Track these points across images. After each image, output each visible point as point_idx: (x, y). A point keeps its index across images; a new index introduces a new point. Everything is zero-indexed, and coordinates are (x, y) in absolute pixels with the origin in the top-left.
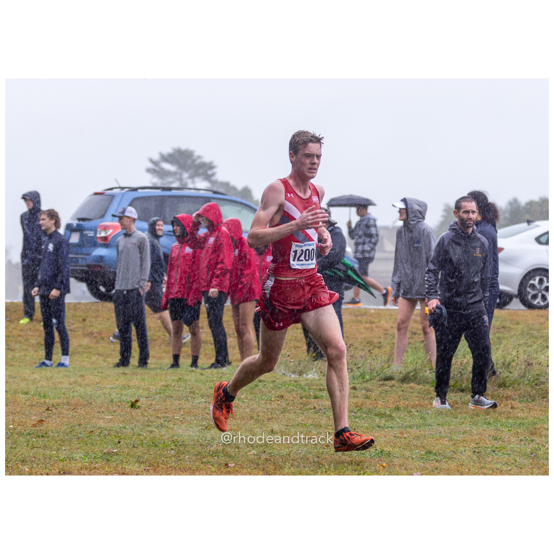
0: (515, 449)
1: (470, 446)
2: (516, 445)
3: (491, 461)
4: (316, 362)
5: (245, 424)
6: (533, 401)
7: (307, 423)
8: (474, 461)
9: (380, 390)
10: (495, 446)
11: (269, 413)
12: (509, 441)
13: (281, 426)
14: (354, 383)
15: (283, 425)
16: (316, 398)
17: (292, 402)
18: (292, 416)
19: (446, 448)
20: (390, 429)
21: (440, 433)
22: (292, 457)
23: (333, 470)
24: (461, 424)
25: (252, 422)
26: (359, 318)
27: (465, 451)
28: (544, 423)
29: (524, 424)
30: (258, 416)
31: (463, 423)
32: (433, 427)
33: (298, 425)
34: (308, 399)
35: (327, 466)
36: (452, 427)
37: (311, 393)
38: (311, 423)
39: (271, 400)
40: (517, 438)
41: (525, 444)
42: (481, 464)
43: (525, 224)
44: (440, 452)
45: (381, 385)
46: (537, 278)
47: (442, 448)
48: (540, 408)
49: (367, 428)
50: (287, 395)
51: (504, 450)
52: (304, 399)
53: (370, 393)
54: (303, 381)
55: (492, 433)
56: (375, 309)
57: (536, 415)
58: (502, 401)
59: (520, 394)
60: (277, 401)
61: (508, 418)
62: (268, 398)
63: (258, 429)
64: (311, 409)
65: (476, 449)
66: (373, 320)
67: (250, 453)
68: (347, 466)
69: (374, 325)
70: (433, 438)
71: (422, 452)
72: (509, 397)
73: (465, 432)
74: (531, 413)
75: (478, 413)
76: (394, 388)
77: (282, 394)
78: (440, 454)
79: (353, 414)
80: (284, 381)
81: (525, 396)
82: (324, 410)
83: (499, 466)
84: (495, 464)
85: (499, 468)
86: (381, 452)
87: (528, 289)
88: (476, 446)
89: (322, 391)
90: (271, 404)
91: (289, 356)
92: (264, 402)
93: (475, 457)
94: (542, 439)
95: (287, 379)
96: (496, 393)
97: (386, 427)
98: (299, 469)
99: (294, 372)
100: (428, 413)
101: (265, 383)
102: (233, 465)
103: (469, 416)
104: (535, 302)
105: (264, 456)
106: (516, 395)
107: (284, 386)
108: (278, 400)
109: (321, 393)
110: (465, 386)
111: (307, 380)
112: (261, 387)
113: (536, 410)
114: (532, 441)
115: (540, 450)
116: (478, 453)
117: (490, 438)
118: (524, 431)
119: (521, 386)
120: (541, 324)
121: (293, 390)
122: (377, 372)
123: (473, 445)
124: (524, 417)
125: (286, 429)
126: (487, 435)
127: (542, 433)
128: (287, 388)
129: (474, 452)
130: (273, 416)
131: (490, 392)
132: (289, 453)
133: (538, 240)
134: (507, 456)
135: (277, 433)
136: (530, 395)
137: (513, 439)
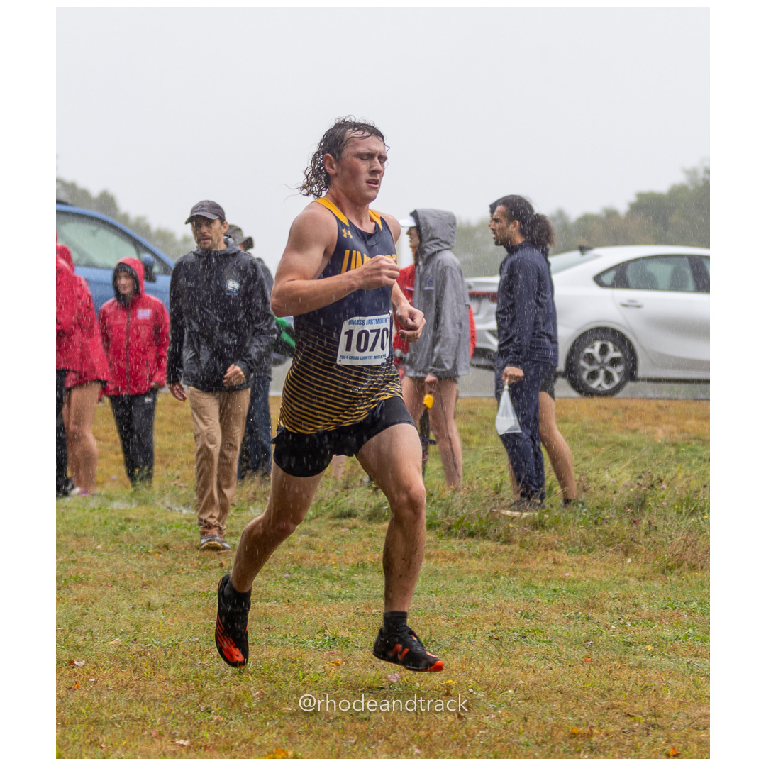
0: (560, 633)
1: (484, 629)
2: (560, 626)
3: (519, 654)
5: (104, 592)
6: (589, 551)
8: (491, 653)
9: (333, 533)
10: (526, 628)
11: (144, 575)
12: (549, 619)
13: (164, 597)
15: (167, 594)
17: (184, 556)
18: (183, 580)
19: (444, 633)
20: (349, 600)
21: (433, 608)
22: (182, 649)
23: (251, 671)
24: (469, 592)
25: (114, 589)
27: (475, 636)
28: (608, 588)
30: (125, 579)
31: (472, 589)
32: (422, 596)
33: (193, 594)
36: (454, 597)
39: (147, 552)
40: (563, 615)
41: (576, 625)
42: (503, 659)
43: (576, 255)
44: (433, 639)
45: (335, 526)
46: (598, 345)
47: (436, 631)
48: (602, 564)
49: (309, 599)
50: (174, 543)
51: (541, 635)
53: (316, 539)
55: (521, 606)
57: (595, 576)
58: (538, 552)
59: (569, 539)
60: (157, 555)
61: (548, 580)
62: (142, 550)
63: (124, 602)
64: (216, 567)
65: (494, 633)
67: (111, 643)
68: (276, 664)
70: (422, 614)
72: (549, 544)
73: (475, 605)
74: (587, 573)
75: (497, 572)
76: (356, 531)
77: (166, 542)
78: (433, 641)
79: (287, 575)
80: (170, 520)
81: (574, 544)
83: (532, 662)
84: (525, 658)
85: (533, 665)
86: (334, 639)
87: (583, 363)
88: (494, 628)
89: (234, 536)
90: (147, 559)
91: (179, 477)
92: (135, 556)
93: (492, 648)
94: (605, 616)
95: (174, 516)
96: (527, 538)
97: (342, 596)
98: (193, 670)
99: (185, 505)
101: (137, 524)
102: (82, 663)
103: (483, 578)
104: (594, 385)
105: (135, 648)
106: (561, 542)
107: (170, 529)
108: (160, 553)
110: (476, 527)
112: (130, 530)
113: (596, 567)
114: (588, 619)
115: (601, 635)
116: (497, 639)
117: (518, 615)
118: (575, 602)
119: (570, 526)
120: (605, 421)
122: (327, 505)
123: (489, 626)
124: (575, 578)
125: (172, 602)
126: (513, 610)
127: (605, 605)
128: (175, 531)
129: (491, 638)
130: (151, 579)
131: (517, 538)
132: (177, 642)
133: (598, 279)
134: (545, 644)
135: (157, 609)
136: (584, 542)
137: (556, 617)
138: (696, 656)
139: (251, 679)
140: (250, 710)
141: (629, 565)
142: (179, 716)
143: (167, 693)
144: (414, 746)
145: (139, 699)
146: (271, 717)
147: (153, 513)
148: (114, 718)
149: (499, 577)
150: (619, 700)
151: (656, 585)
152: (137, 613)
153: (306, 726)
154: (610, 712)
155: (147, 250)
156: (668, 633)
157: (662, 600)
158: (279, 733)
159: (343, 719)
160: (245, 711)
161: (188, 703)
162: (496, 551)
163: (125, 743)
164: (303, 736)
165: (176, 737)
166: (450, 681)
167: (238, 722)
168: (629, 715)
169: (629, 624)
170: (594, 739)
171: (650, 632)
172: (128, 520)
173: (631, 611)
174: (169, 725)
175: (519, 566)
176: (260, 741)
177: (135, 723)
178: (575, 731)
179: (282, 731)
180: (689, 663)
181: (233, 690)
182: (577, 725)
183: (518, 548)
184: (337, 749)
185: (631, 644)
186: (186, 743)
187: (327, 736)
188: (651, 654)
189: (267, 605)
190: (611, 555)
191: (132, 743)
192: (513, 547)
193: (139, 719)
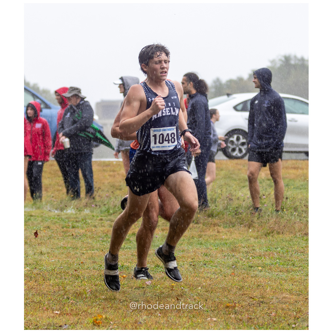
0: (221, 262)
1: (188, 261)
2: (221, 259)
3: (203, 272)
4: (73, 202)
6: (233, 226)
7: (67, 246)
8: (191, 271)
10: (206, 260)
11: (39, 240)
12: (216, 257)
14: (101, 216)
15: (49, 248)
16: (73, 227)
17: (56, 231)
18: (56, 241)
20: (129, 249)
22: (56, 272)
23: (86, 280)
24: (181, 245)
26: (105, 168)
27: (184, 264)
28: (242, 242)
29: (226, 244)
30: (31, 241)
33: (61, 248)
34: (68, 229)
35: (82, 278)
37: (70, 224)
38: (70, 246)
40: (222, 254)
41: (228, 259)
42: (196, 274)
43: (225, 97)
46: (235, 136)
48: (239, 232)
50: (52, 226)
51: (213, 263)
52: (65, 229)
54: (64, 215)
55: (204, 251)
56: (117, 162)
57: (236, 237)
58: (211, 227)
59: (224, 221)
60: (44, 231)
61: (215, 239)
63: (31, 252)
64: (70, 236)
65: (192, 263)
66: (115, 169)
69: (116, 173)
71: (152, 266)
72: (216, 224)
73: (183, 251)
74: (232, 236)
75: (193, 236)
77: (49, 225)
79: (101, 239)
80: (50, 215)
81: (227, 223)
82: (80, 237)
83: (209, 275)
84: (206, 273)
86: (122, 266)
87: (229, 145)
88: (192, 261)
91: (53, 197)
93: (191, 269)
94: (240, 255)
95: (52, 214)
96: (206, 222)
97: (125, 248)
98: (61, 281)
99: (56, 209)
100: (157, 237)
101: (35, 218)
104: (234, 154)
105: (35, 271)
106: (221, 223)
107: (50, 219)
108: (46, 230)
109: (77, 224)
111: (67, 214)
112: (33, 220)
113: (236, 234)
114: (233, 256)
115: (239, 263)
116: (193, 265)
117: (202, 255)
118: (227, 249)
119: (225, 216)
120: (239, 170)
121: (56, 222)
123: (190, 260)
124: (227, 238)
125: (51, 251)
126: (200, 253)
127: (240, 250)
128: (52, 221)
129: (191, 265)
130: (42, 242)
131: (202, 221)
132: (54, 269)
133: (235, 108)
134: (214, 267)
135: (45, 254)
136: (231, 222)
137: (219, 255)
138: (280, 271)
139: (86, 284)
140: (86, 298)
141: (251, 232)
142: (55, 301)
143: (50, 291)
144: (158, 312)
145: (38, 294)
146: (96, 301)
147: (43, 213)
148: (27, 302)
149: (194, 239)
150: (247, 291)
151: (262, 241)
152: (36, 256)
153: (111, 304)
154: (243, 297)
155: (38, 98)
156: (268, 262)
157: (265, 247)
158: (99, 308)
159: (127, 301)
160: (84, 298)
161: (59, 295)
162: (192, 227)
163: (32, 313)
164: (109, 309)
165: (54, 310)
166: (173, 284)
167: (81, 303)
168: (251, 298)
169: (251, 258)
170: (236, 308)
171: (260, 262)
172: (31, 216)
173: (252, 252)
174: (51, 305)
175: (203, 233)
176: (91, 311)
177: (36, 304)
178: (228, 305)
179: (100, 307)
180: (277, 275)
181: (78, 289)
182: (229, 302)
183: (202, 226)
184: (124, 314)
185: (252, 267)
186: (59, 313)
187: (119, 309)
188: (261, 271)
189: (93, 252)
190: (242, 228)
191: (35, 313)
192: (199, 225)
193: (38, 302)
